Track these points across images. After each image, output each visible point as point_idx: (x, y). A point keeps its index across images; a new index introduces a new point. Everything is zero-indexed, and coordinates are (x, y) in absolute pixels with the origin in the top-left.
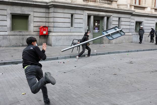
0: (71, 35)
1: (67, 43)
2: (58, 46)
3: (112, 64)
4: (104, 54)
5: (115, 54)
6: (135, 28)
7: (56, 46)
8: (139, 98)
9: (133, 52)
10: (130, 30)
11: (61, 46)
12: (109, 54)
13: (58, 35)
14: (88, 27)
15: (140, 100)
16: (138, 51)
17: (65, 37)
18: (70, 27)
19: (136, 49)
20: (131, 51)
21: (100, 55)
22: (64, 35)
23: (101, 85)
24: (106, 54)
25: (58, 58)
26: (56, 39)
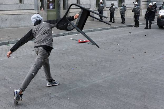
0: (20, 13)
1: (16, 24)
2: (4, 28)
3: (75, 45)
4: (64, 35)
5: (76, 35)
6: (96, 3)
7: (2, 28)
8: (109, 75)
9: (96, 31)
10: (90, 5)
11: (8, 28)
12: (69, 35)
13: (3, 14)
14: (40, 4)
15: (111, 76)
16: (101, 30)
17: (13, 16)
18: (18, 4)
19: (100, 28)
20: (94, 31)
21: (59, 36)
22: (12, 14)
23: (68, 67)
24: (66, 35)
25: (9, 43)
26: (1, 19)
